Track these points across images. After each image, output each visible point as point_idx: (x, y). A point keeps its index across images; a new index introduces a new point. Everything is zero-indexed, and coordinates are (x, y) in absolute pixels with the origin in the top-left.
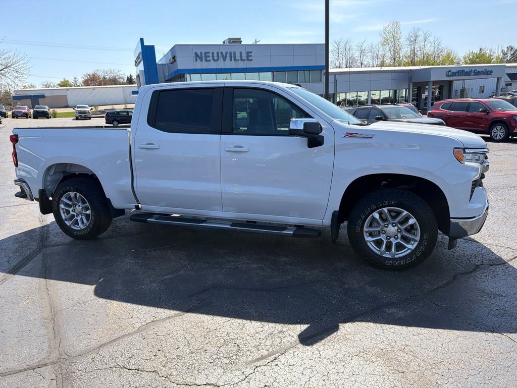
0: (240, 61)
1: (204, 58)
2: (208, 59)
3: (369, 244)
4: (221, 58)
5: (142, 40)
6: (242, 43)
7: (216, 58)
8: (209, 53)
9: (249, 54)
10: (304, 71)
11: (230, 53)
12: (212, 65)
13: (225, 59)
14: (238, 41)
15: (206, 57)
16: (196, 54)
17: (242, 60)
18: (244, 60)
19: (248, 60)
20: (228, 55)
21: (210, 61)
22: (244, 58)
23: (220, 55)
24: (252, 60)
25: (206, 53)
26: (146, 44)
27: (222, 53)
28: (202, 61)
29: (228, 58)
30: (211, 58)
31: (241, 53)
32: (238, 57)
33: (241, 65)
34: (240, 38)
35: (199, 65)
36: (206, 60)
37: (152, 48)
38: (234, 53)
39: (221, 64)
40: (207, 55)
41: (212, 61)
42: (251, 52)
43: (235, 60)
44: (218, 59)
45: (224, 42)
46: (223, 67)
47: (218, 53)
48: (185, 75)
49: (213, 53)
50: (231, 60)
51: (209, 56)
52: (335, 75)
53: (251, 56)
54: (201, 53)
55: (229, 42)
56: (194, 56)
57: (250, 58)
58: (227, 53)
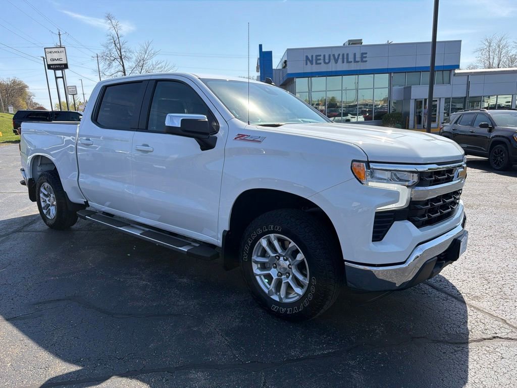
0: (353, 63)
1: (314, 61)
2: (319, 62)
3: (258, 278)
4: (332, 61)
5: (261, 46)
6: (363, 44)
7: (327, 61)
8: (320, 56)
9: (363, 55)
10: (443, 71)
11: (343, 55)
12: (323, 68)
13: (336, 61)
14: (359, 42)
15: (317, 60)
16: (307, 58)
17: (355, 61)
18: (358, 62)
19: (362, 61)
20: (341, 57)
21: (320, 63)
22: (357, 59)
23: (332, 57)
24: (366, 61)
25: (317, 56)
26: (264, 50)
27: (334, 55)
28: (312, 64)
29: (340, 61)
30: (322, 61)
31: (355, 55)
32: (351, 59)
33: (353, 67)
34: (362, 40)
35: (309, 69)
36: (317, 64)
37: (269, 54)
38: (348, 55)
39: (332, 67)
40: (319, 58)
41: (323, 63)
42: (366, 53)
43: (348, 62)
44: (329, 62)
45: (344, 44)
46: (333, 70)
47: (330, 56)
48: (295, 79)
49: (324, 56)
50: (343, 62)
51: (320, 59)
52: (468, 76)
53: (366, 57)
54: (312, 56)
55: (349, 44)
56: (305, 59)
57: (364, 59)
58: (339, 55)
